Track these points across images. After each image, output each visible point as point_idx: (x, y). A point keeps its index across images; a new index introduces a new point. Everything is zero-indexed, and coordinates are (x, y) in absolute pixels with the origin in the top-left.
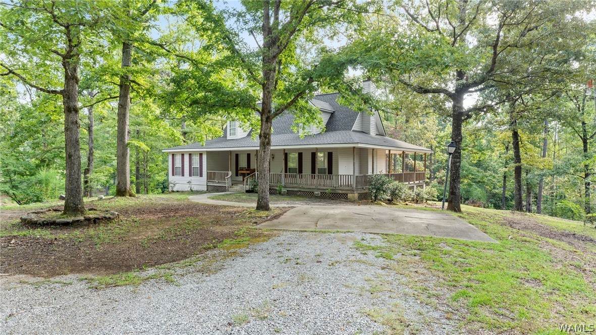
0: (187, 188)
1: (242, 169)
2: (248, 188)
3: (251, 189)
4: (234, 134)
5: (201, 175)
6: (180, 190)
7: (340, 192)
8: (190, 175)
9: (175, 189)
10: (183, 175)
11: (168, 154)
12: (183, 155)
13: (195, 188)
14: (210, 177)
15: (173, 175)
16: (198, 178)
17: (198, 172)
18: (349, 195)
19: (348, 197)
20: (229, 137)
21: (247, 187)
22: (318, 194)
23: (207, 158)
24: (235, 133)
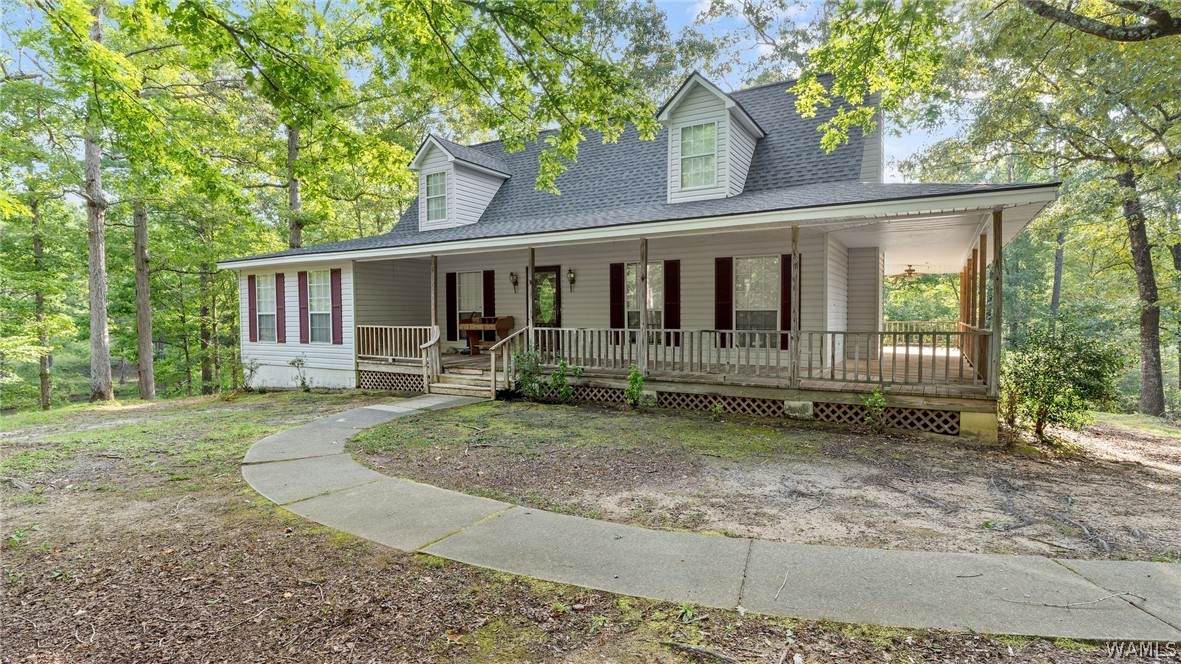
0: (289, 378)
1: (468, 319)
2: (502, 380)
3: (513, 388)
4: (441, 214)
5: (338, 339)
6: (270, 384)
7: (920, 403)
8: (304, 339)
9: (255, 383)
10: (282, 338)
11: (237, 272)
12: (280, 278)
13: (317, 380)
14: (366, 343)
15: (253, 338)
16: (328, 347)
17: (328, 330)
18: (964, 417)
19: (963, 428)
20: (424, 225)
21: (501, 378)
22: (804, 409)
23: (355, 284)
24: (443, 210)
